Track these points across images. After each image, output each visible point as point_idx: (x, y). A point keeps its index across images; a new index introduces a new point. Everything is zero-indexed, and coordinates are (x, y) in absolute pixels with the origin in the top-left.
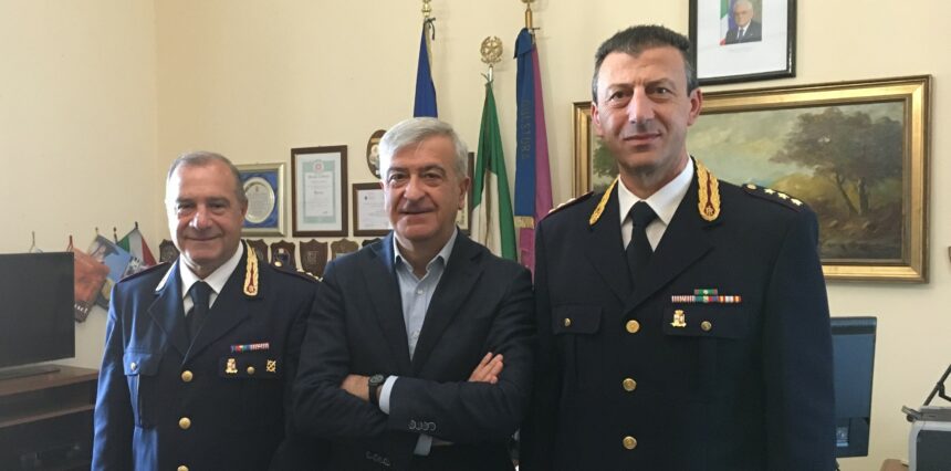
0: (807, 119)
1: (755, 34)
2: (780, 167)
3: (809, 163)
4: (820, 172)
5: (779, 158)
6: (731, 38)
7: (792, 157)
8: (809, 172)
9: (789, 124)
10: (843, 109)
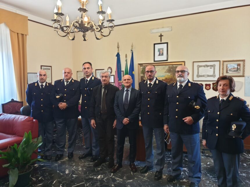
0: (169, 67)
1: (162, 54)
2: (166, 73)
3: (170, 73)
4: (171, 74)
5: (165, 72)
6: (159, 55)
7: (168, 72)
8: (169, 74)
9: (167, 67)
10: (174, 65)
